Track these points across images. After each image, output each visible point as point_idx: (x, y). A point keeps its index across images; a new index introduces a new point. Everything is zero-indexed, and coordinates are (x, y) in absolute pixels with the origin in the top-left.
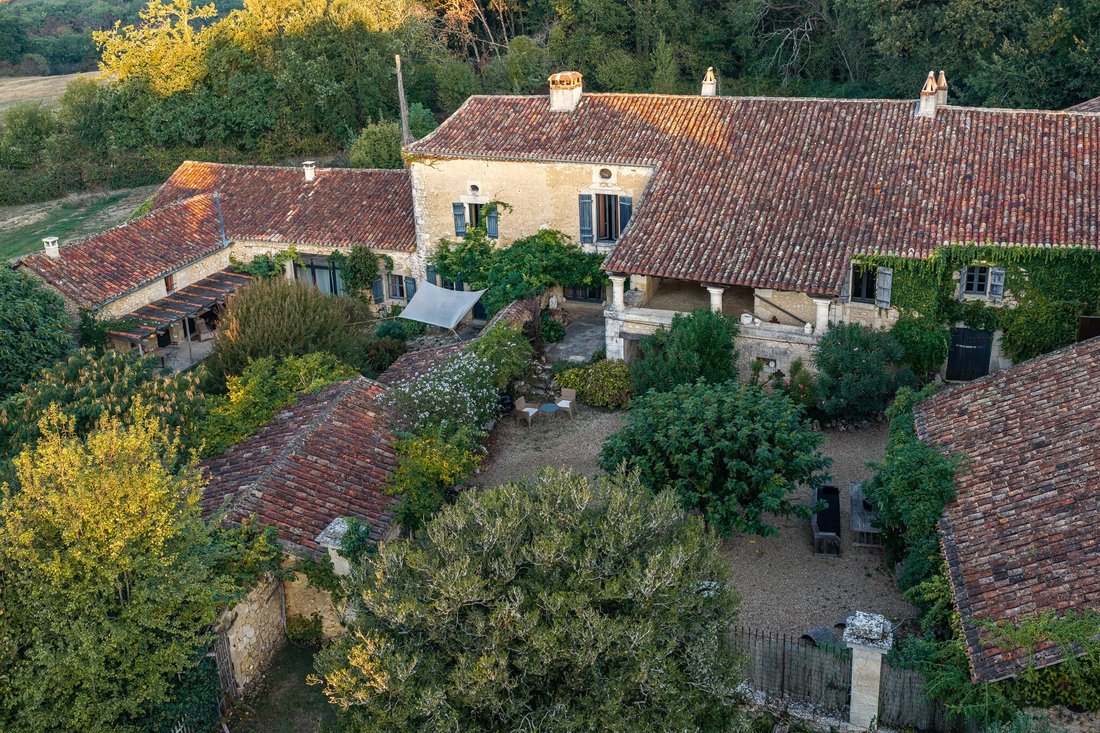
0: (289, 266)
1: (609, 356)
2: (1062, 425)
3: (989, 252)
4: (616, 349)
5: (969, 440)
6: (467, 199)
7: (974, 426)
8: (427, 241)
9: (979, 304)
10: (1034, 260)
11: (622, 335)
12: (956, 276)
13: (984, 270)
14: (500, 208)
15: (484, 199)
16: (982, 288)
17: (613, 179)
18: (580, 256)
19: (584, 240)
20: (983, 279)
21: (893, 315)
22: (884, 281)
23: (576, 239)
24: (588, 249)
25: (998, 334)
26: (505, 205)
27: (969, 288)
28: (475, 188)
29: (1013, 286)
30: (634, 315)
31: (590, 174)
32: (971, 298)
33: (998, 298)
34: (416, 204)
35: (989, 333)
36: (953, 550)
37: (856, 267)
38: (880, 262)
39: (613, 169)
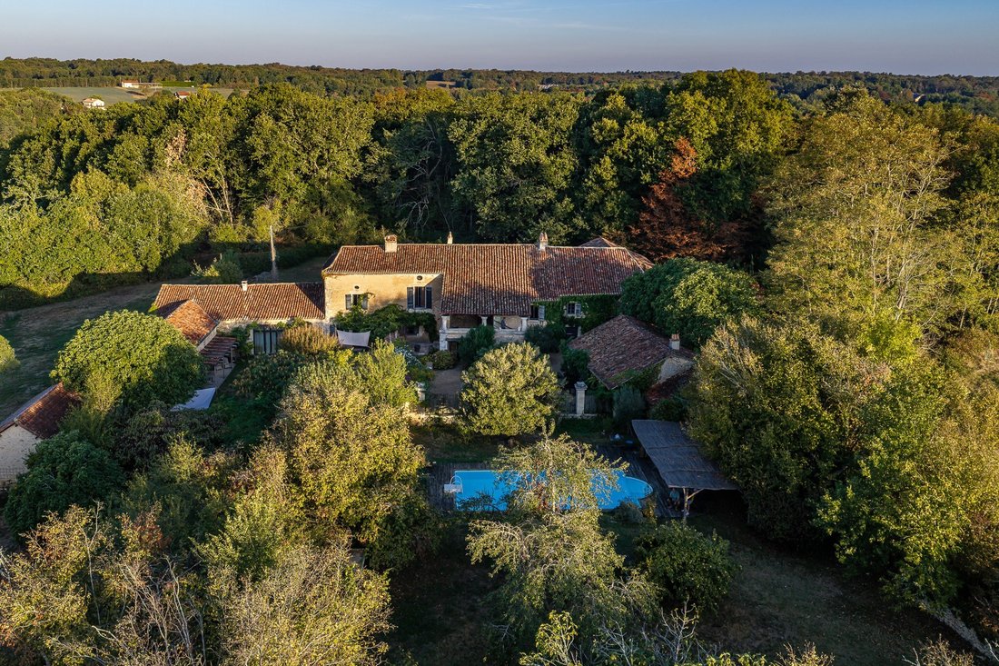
0: (251, 332)
1: (441, 349)
2: (614, 339)
3: (575, 298)
4: (443, 346)
5: (589, 347)
6: (353, 292)
7: (589, 344)
8: (331, 312)
9: (573, 317)
10: (590, 300)
11: (446, 339)
12: (565, 307)
13: (574, 305)
14: (369, 295)
15: (360, 292)
16: (573, 312)
17: (423, 280)
18: (410, 314)
19: (409, 307)
20: (573, 308)
21: (545, 323)
22: (542, 311)
23: (405, 307)
24: (411, 311)
25: (580, 328)
26: (372, 294)
27: (569, 312)
28: (357, 287)
29: (584, 310)
30: (452, 331)
31: (413, 278)
32: (570, 315)
33: (579, 315)
34: (326, 296)
35: (577, 328)
36: (594, 370)
37: (532, 307)
38: (540, 304)
39: (423, 275)
